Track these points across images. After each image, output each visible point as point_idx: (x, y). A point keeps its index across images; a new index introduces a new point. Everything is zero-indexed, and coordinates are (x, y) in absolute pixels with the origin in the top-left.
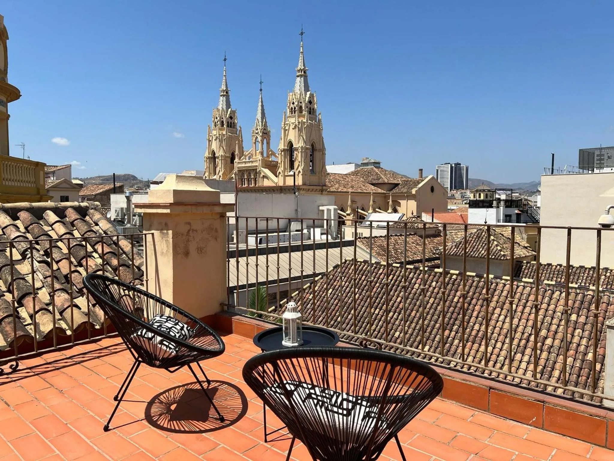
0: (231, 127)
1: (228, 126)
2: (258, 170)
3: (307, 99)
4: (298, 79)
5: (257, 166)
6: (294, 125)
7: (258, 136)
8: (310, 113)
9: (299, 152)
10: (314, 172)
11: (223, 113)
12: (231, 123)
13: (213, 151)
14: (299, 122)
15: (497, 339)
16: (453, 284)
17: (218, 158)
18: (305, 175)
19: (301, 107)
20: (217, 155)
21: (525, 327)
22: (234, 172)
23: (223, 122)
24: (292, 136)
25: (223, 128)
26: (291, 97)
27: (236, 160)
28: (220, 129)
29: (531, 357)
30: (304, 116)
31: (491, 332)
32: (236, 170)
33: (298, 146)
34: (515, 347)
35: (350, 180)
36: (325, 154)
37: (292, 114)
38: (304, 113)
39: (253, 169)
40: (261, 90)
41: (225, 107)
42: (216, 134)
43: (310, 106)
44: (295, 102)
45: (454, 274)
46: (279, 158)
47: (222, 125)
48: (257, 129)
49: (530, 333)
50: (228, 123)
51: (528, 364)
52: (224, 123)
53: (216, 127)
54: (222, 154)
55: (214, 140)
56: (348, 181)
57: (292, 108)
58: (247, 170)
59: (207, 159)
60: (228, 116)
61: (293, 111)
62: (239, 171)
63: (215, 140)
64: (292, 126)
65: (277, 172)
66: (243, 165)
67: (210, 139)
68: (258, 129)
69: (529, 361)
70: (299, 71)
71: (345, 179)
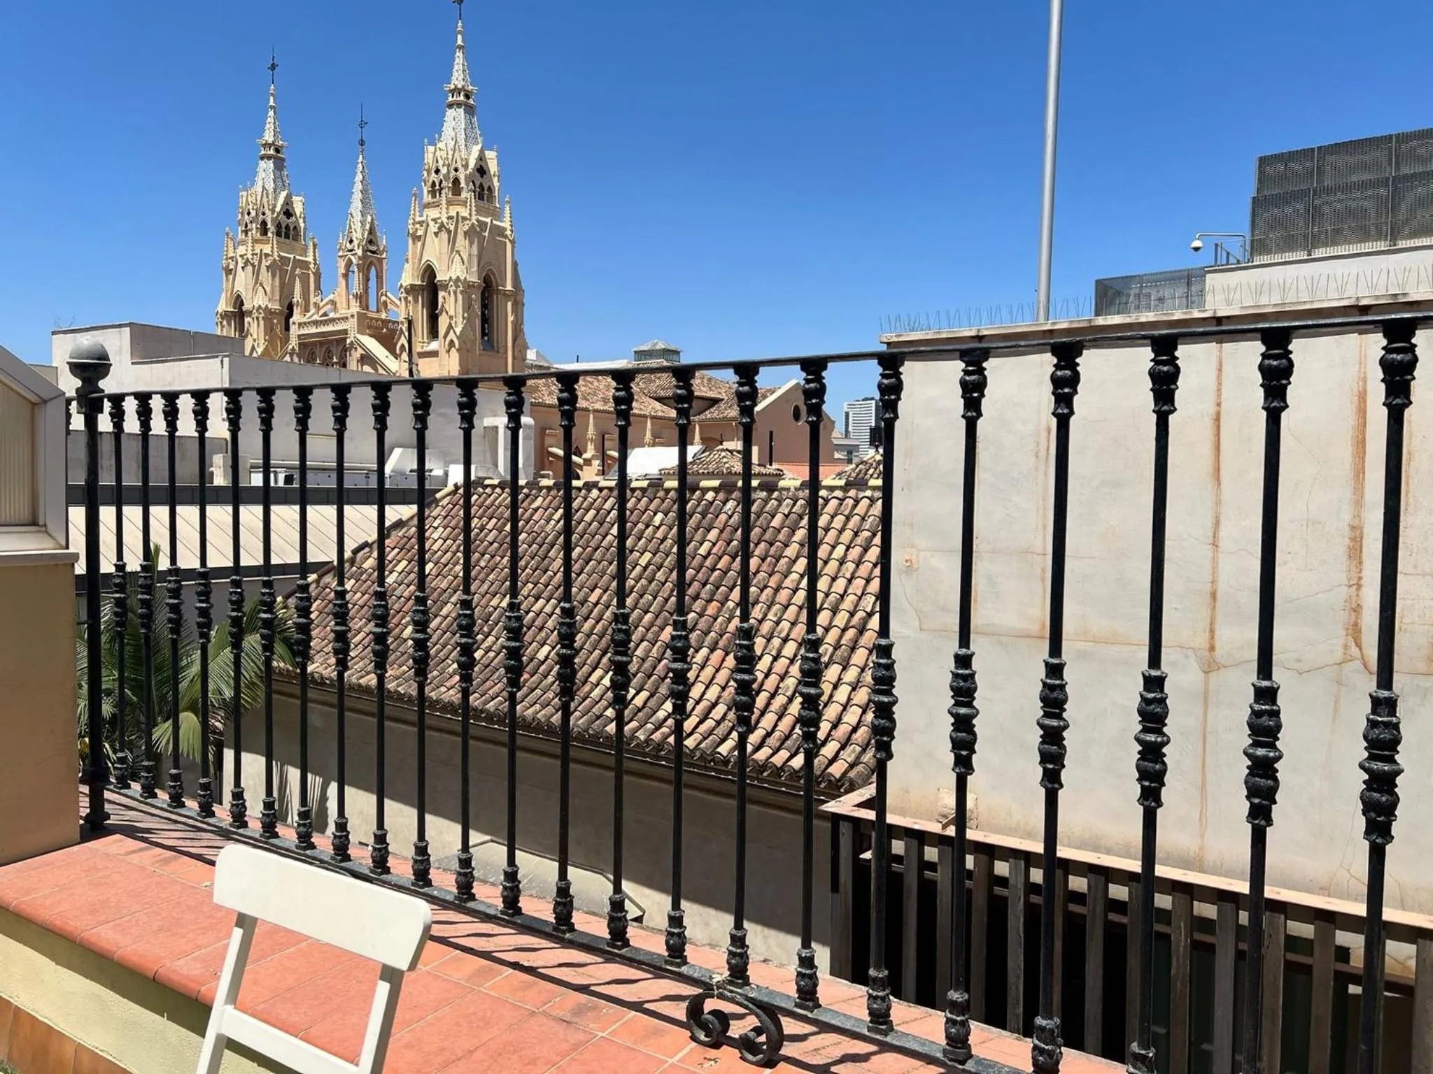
0: (287, 237)
1: (278, 234)
2: (348, 341)
3: (472, 163)
4: (450, 113)
5: (345, 331)
6: (437, 225)
7: (352, 258)
8: (480, 197)
9: (449, 294)
10: (493, 347)
11: (265, 199)
12: (287, 227)
13: (239, 296)
14: (450, 218)
15: (788, 635)
16: (704, 515)
17: (250, 313)
18: (468, 351)
19: (456, 181)
20: (247, 307)
21: (860, 598)
22: (290, 347)
23: (264, 223)
24: (435, 251)
25: (264, 238)
26: (431, 156)
27: (297, 317)
28: (255, 241)
29: (863, 670)
30: (464, 203)
31: (775, 619)
32: (293, 343)
33: (447, 278)
34: (827, 650)
35: (601, 387)
36: (523, 305)
37: (434, 196)
38: (464, 195)
39: (336, 340)
40: (362, 143)
41: (270, 186)
42: (244, 252)
43: (481, 179)
44: (441, 168)
45: (708, 489)
46: (401, 310)
47: (264, 231)
48: (351, 241)
49: (868, 610)
50: (279, 226)
51: (854, 689)
52: (269, 226)
53: (246, 235)
54: (261, 303)
55: (239, 268)
56: (597, 389)
57: (434, 182)
58: (321, 343)
59: (223, 318)
60: (278, 209)
61: (435, 190)
62: (302, 346)
63: (243, 268)
64: (433, 228)
65: (396, 344)
66: (313, 330)
67: (231, 267)
68: (354, 239)
69: (858, 681)
70: (452, 92)
71: (592, 383)
